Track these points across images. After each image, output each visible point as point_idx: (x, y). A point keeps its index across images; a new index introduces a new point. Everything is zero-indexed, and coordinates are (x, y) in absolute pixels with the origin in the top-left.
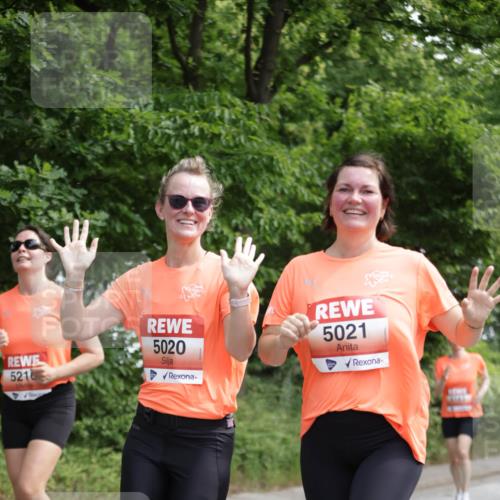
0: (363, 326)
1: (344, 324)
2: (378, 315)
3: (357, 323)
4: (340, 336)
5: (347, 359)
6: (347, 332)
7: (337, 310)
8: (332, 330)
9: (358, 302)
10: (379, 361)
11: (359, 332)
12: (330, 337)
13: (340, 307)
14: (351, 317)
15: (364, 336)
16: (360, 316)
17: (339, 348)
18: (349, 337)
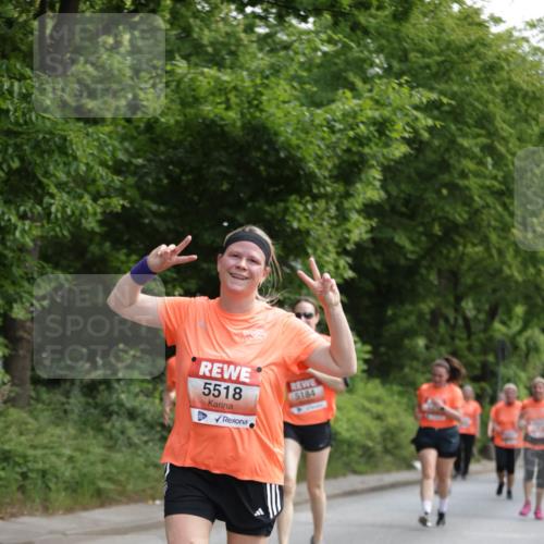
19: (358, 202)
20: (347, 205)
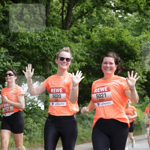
0: (105, 94)
1: (101, 93)
4: (100, 97)
5: (102, 103)
7: (99, 90)
8: (98, 95)
12: (98, 97)
15: (106, 96)
16: (105, 91)
17: (100, 100)
18: (102, 97)
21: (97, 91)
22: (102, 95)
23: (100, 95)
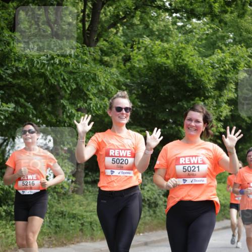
0: (198, 167)
1: (191, 166)
2: (204, 163)
3: (196, 166)
4: (189, 170)
5: (191, 179)
6: (192, 169)
8: (186, 168)
9: (197, 158)
10: (203, 181)
11: (197, 169)
12: (185, 170)
13: (190, 159)
14: (194, 163)
15: (199, 171)
16: (197, 163)
17: (189, 175)
18: (193, 171)
19: (225, 99)
20: (220, 100)
21: (185, 161)
22: (194, 168)
23: (189, 168)
